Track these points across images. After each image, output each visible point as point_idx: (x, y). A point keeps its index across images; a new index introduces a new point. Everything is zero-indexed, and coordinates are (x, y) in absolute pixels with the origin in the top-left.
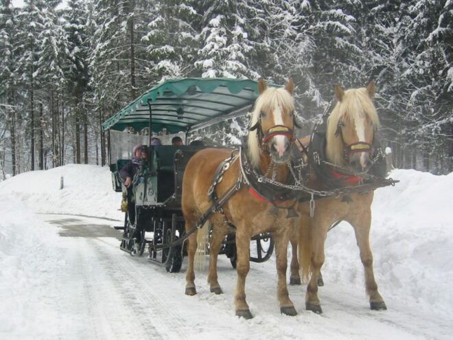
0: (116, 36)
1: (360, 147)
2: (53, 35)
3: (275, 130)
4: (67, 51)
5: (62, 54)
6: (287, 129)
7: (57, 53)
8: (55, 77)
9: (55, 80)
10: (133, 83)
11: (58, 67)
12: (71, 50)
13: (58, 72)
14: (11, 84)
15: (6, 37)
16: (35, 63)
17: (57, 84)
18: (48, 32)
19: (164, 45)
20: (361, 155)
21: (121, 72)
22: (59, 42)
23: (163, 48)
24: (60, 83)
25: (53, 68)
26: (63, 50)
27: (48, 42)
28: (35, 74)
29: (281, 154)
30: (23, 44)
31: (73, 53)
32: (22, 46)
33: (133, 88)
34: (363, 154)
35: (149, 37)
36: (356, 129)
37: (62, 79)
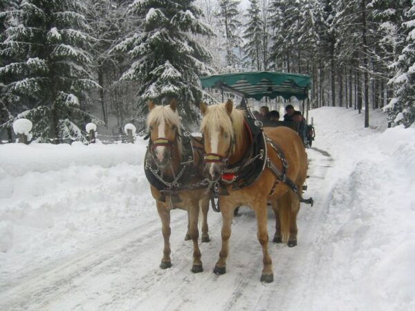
0: (350, 5)
1: (211, 158)
2: (311, 8)
3: (158, 142)
4: (322, 19)
5: (319, 23)
6: (166, 141)
7: (314, 22)
8: (313, 40)
9: (313, 43)
10: (365, 42)
11: (315, 33)
12: (325, 19)
13: (315, 36)
14: (284, 47)
15: (280, 13)
16: (299, 31)
17: (315, 46)
18: (307, 6)
19: (387, 9)
20: (210, 166)
21: (355, 35)
22: (316, 13)
23: (386, 11)
24: (316, 44)
25: (310, 34)
26: (319, 19)
27: (307, 14)
28: (299, 39)
29: (161, 161)
30: (292, 16)
31: (327, 20)
32: (291, 19)
33: (365, 46)
34: (213, 164)
35: (374, 4)
36: (211, 142)
37: (318, 42)
